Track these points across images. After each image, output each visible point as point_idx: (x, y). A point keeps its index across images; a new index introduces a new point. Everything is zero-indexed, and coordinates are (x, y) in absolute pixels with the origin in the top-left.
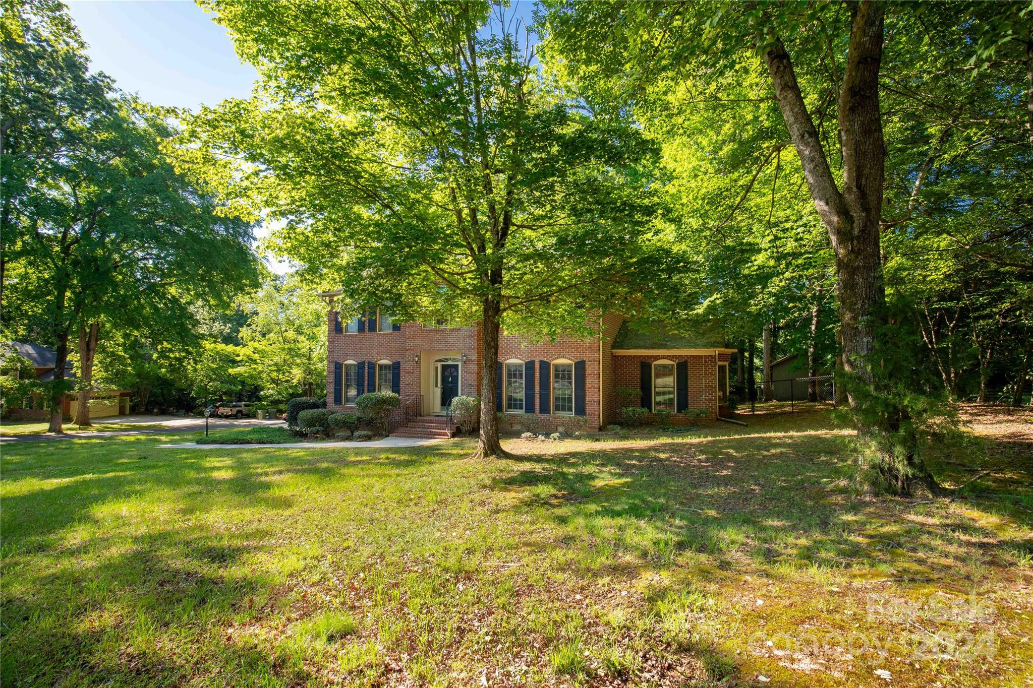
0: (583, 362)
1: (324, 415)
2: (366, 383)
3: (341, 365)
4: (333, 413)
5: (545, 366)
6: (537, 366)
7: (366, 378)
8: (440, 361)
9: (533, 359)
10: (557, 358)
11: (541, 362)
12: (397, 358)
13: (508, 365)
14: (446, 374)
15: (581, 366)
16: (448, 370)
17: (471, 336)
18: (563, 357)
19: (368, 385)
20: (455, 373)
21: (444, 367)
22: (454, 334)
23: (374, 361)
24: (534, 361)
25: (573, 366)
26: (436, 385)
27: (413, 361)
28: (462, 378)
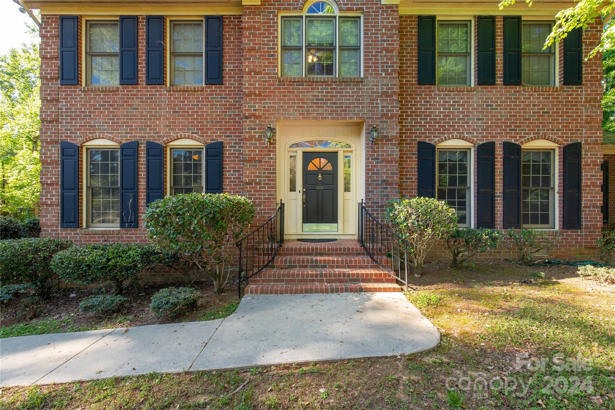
0: (577, 146)
1: (37, 250)
2: (143, 183)
3: (78, 150)
4: (61, 247)
5: (512, 150)
6: (499, 152)
7: (143, 174)
8: (297, 145)
9: (490, 140)
10: (532, 139)
11: (507, 146)
12: (216, 136)
13: (443, 152)
14: (311, 167)
15: (572, 153)
16: (316, 161)
17: (386, 94)
18: (545, 138)
19: (148, 187)
20: (329, 167)
21: (308, 157)
22: (350, 90)
23: (160, 142)
24: (493, 144)
25: (557, 153)
26: (293, 189)
27: (260, 139)
28: (368, 169)
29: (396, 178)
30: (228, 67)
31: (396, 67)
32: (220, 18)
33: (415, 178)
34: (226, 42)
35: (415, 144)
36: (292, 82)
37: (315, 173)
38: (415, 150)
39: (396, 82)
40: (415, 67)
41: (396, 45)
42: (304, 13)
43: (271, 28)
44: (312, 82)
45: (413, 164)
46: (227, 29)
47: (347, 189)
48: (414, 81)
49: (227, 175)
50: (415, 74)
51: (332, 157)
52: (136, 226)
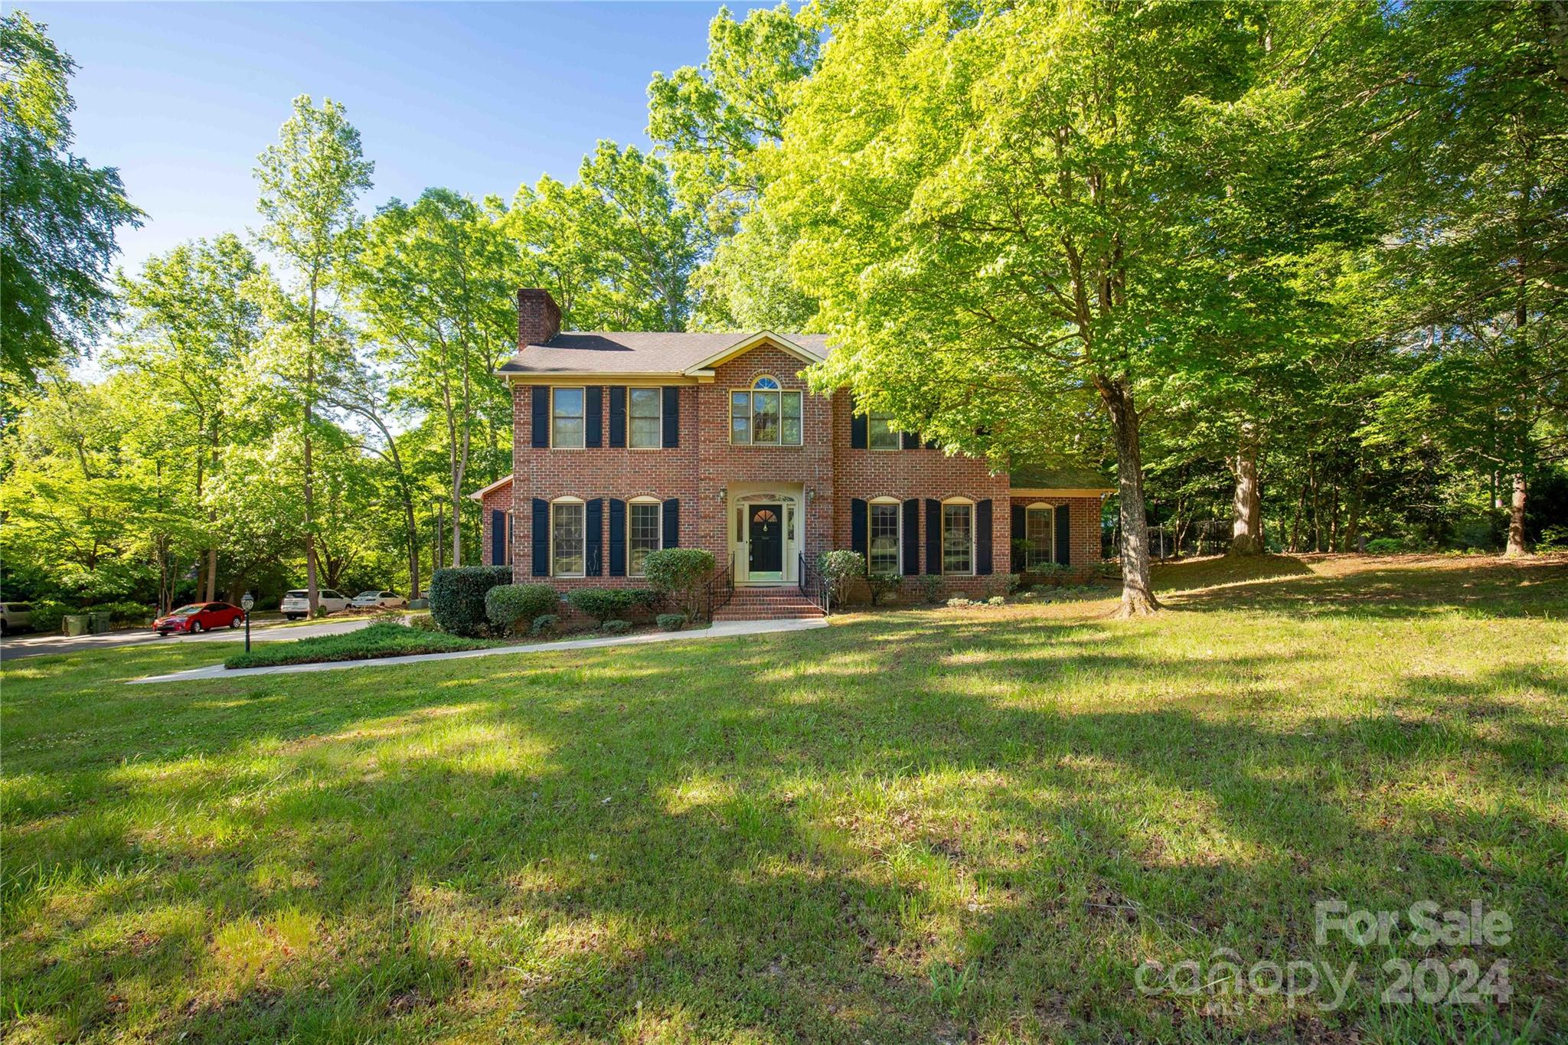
0: (989, 502)
2: (606, 535)
3: (546, 505)
5: (933, 506)
6: (922, 507)
7: (606, 527)
8: (744, 499)
9: (915, 497)
10: (949, 496)
11: (929, 502)
12: (672, 494)
13: (875, 507)
14: (757, 519)
15: (985, 508)
16: (762, 513)
17: (822, 460)
18: (961, 495)
19: (611, 540)
20: (774, 519)
21: (754, 509)
22: (792, 456)
23: (622, 499)
24: (917, 500)
25: (974, 507)
26: (740, 539)
27: (713, 498)
28: (807, 525)
29: (831, 532)
30: (683, 432)
31: (830, 437)
32: (676, 389)
33: (849, 531)
34: (681, 410)
35: (849, 501)
36: (741, 450)
37: (761, 524)
38: (850, 506)
39: (831, 449)
40: (849, 433)
41: (831, 419)
42: (752, 389)
43: (723, 403)
44: (758, 450)
45: (847, 518)
46: (682, 398)
47: (791, 536)
48: (849, 445)
49: (682, 528)
50: (849, 439)
51: (777, 510)
52: (600, 575)
